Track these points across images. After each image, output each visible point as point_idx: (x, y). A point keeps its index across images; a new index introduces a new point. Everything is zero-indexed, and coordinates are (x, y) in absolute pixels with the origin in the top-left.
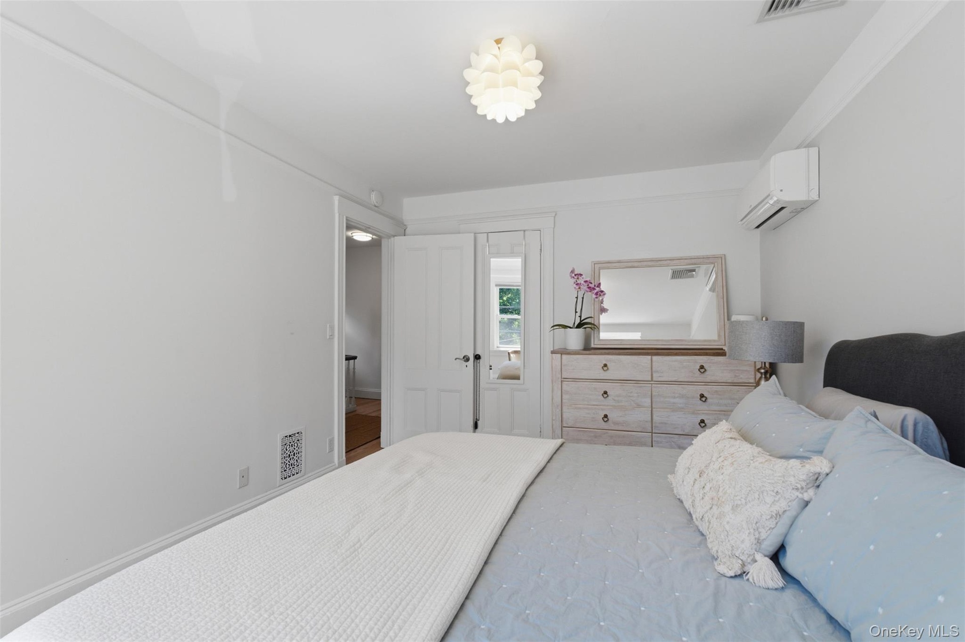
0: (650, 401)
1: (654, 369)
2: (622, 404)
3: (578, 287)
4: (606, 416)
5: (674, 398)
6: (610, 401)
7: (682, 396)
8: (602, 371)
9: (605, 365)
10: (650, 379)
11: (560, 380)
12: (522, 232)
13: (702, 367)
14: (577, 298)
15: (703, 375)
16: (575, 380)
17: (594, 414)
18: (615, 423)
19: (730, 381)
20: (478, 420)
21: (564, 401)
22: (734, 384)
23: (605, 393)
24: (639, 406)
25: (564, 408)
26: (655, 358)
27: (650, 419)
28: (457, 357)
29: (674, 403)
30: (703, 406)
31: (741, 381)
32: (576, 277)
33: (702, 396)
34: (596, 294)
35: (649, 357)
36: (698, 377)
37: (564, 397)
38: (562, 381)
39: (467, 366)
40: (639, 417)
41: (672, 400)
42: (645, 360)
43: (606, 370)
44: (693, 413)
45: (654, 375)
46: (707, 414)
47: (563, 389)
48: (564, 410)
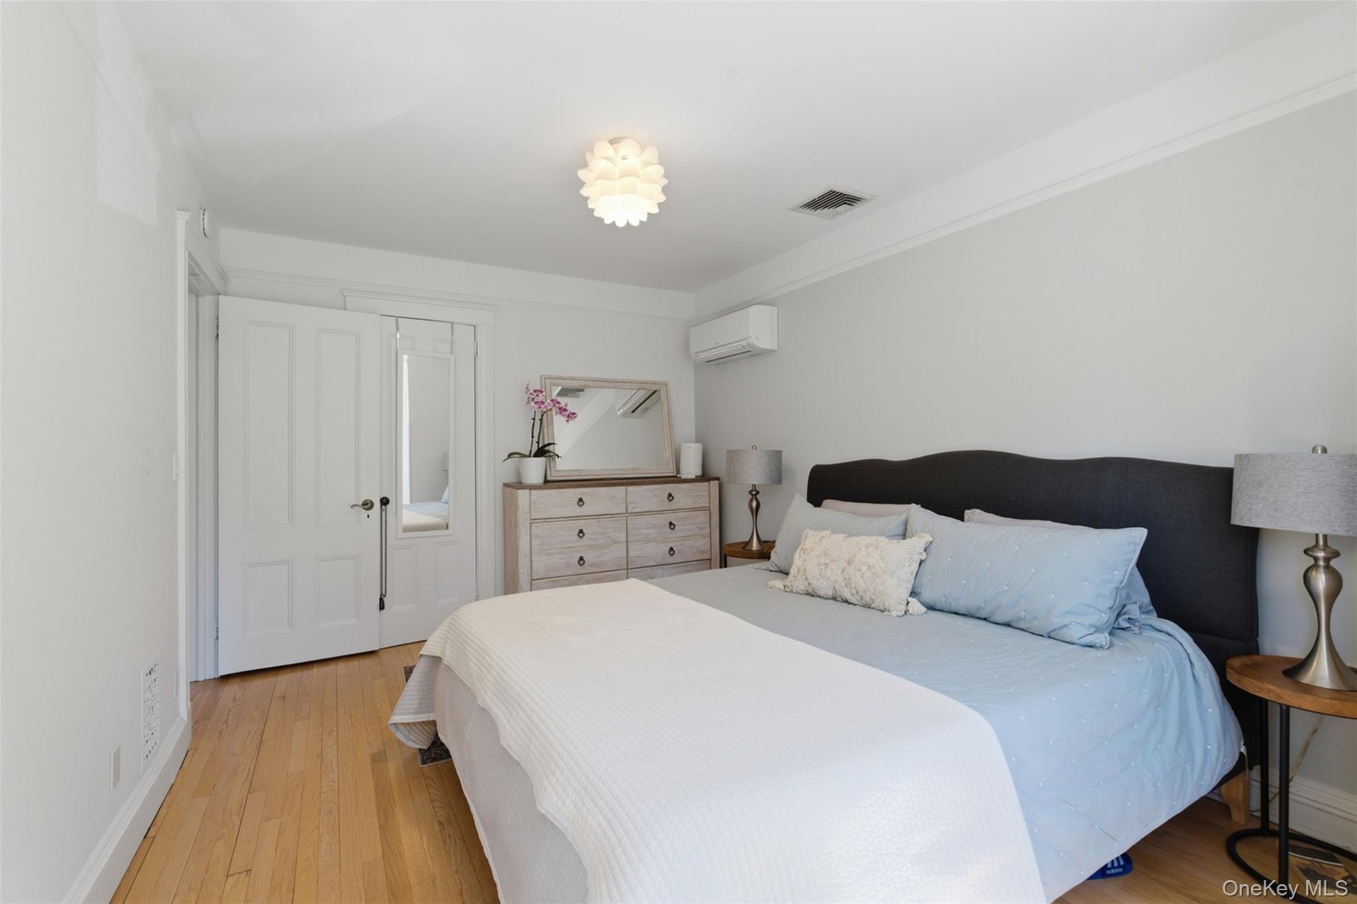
0: (625, 535)
1: (628, 500)
2: (599, 542)
3: (538, 406)
4: (581, 559)
5: (647, 528)
6: (585, 541)
7: (654, 526)
8: (577, 506)
9: (581, 500)
10: (625, 512)
11: (528, 522)
12: (450, 325)
13: (670, 495)
14: (534, 419)
15: (671, 503)
16: (546, 520)
17: (568, 558)
18: (591, 565)
19: (691, 507)
20: (385, 596)
21: (533, 547)
22: (694, 509)
23: (581, 531)
24: (615, 542)
25: (534, 556)
26: (630, 488)
27: (625, 555)
28: (354, 504)
29: (648, 534)
30: (671, 534)
31: (700, 506)
32: (536, 394)
33: (671, 524)
34: (568, 416)
35: (624, 488)
36: (667, 505)
37: (533, 542)
38: (531, 523)
39: (368, 516)
40: (615, 554)
41: (646, 532)
42: (619, 491)
43: (582, 505)
44: (664, 542)
45: (629, 507)
46: (674, 541)
47: (533, 532)
48: (534, 559)
